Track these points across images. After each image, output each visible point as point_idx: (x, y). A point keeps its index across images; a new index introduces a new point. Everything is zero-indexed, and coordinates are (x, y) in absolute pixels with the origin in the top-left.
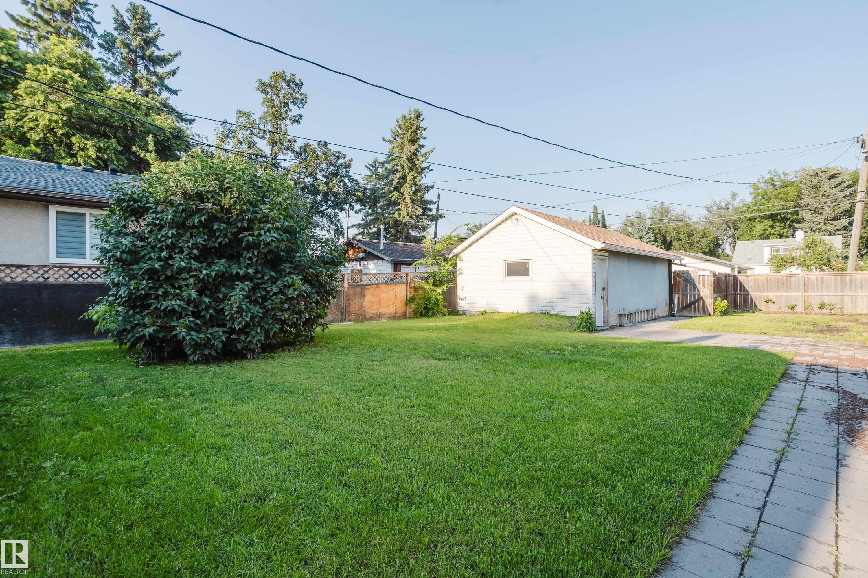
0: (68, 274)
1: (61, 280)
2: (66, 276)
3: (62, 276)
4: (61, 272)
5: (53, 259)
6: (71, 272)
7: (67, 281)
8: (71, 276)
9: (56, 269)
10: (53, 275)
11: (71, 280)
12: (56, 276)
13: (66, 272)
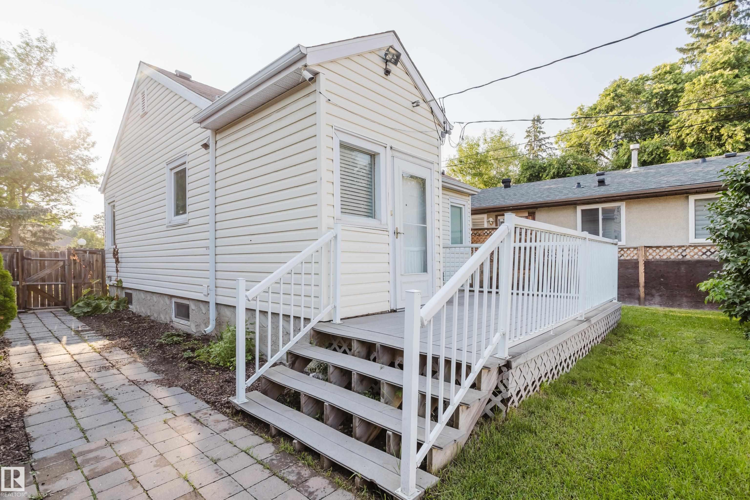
0: (702, 252)
1: (696, 257)
2: (700, 253)
3: (696, 254)
4: (696, 250)
5: (692, 240)
6: (704, 250)
7: (701, 258)
8: (704, 253)
9: (692, 248)
10: (689, 253)
11: (704, 257)
12: (692, 254)
13: (700, 251)
